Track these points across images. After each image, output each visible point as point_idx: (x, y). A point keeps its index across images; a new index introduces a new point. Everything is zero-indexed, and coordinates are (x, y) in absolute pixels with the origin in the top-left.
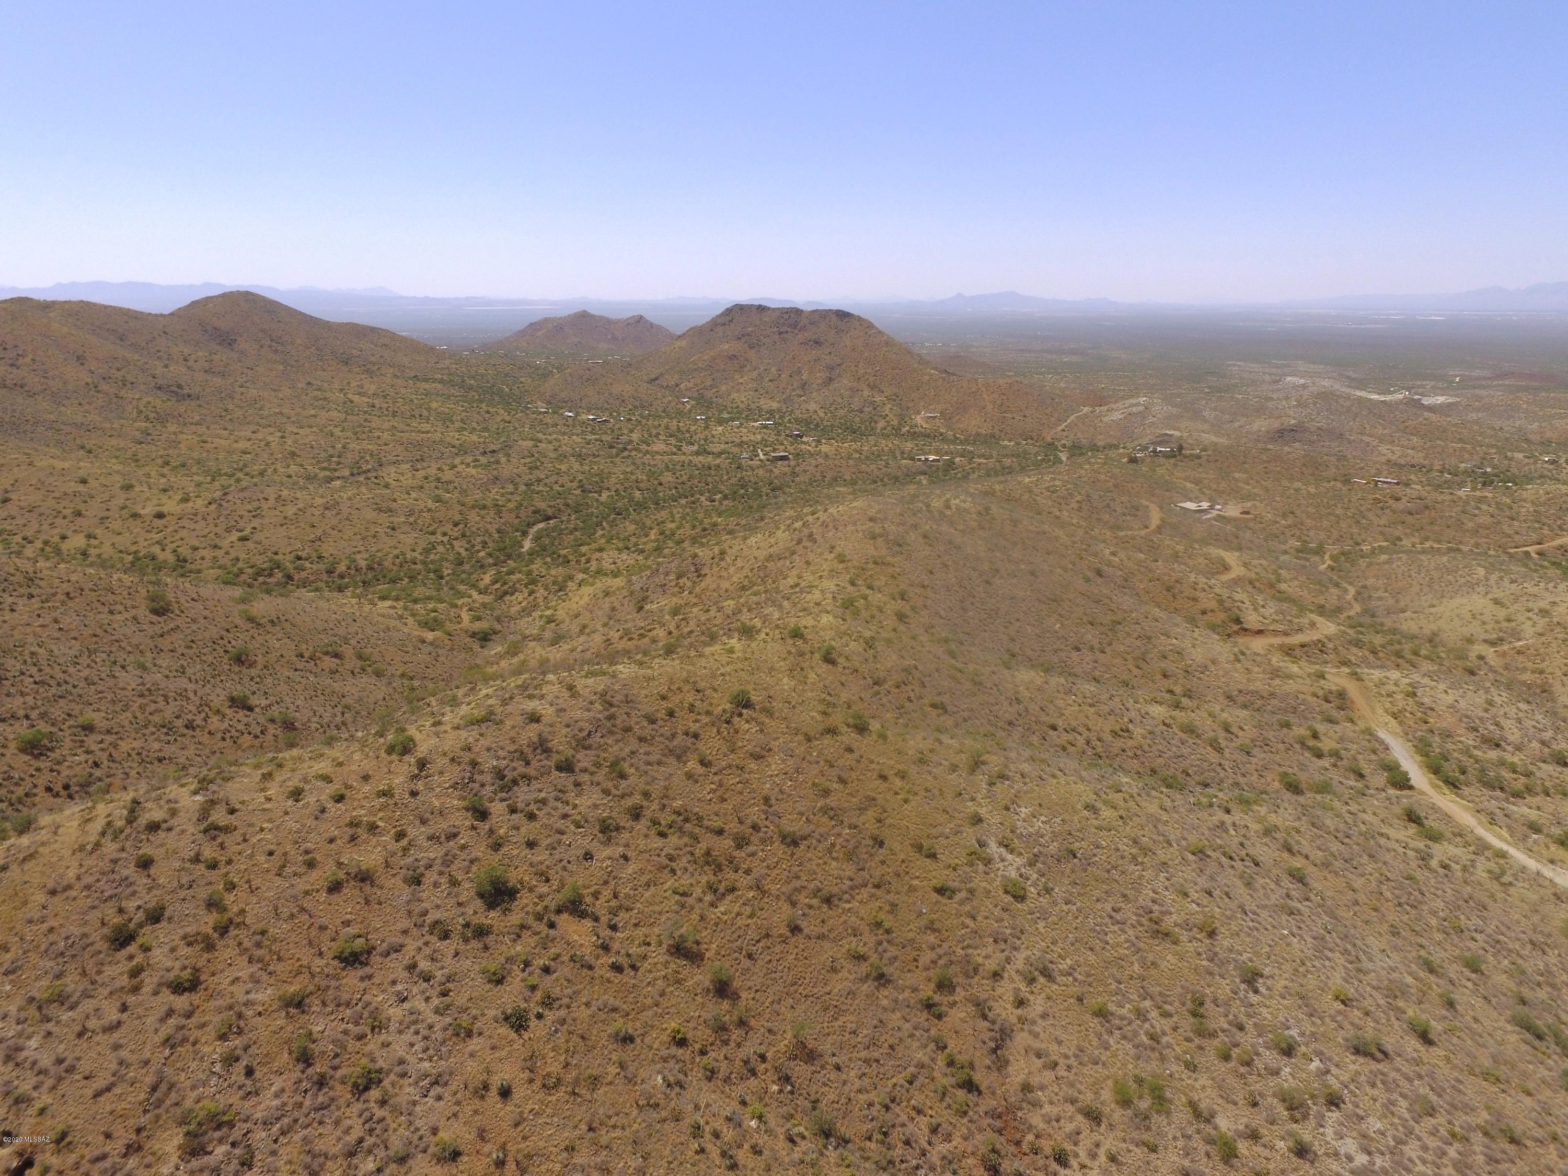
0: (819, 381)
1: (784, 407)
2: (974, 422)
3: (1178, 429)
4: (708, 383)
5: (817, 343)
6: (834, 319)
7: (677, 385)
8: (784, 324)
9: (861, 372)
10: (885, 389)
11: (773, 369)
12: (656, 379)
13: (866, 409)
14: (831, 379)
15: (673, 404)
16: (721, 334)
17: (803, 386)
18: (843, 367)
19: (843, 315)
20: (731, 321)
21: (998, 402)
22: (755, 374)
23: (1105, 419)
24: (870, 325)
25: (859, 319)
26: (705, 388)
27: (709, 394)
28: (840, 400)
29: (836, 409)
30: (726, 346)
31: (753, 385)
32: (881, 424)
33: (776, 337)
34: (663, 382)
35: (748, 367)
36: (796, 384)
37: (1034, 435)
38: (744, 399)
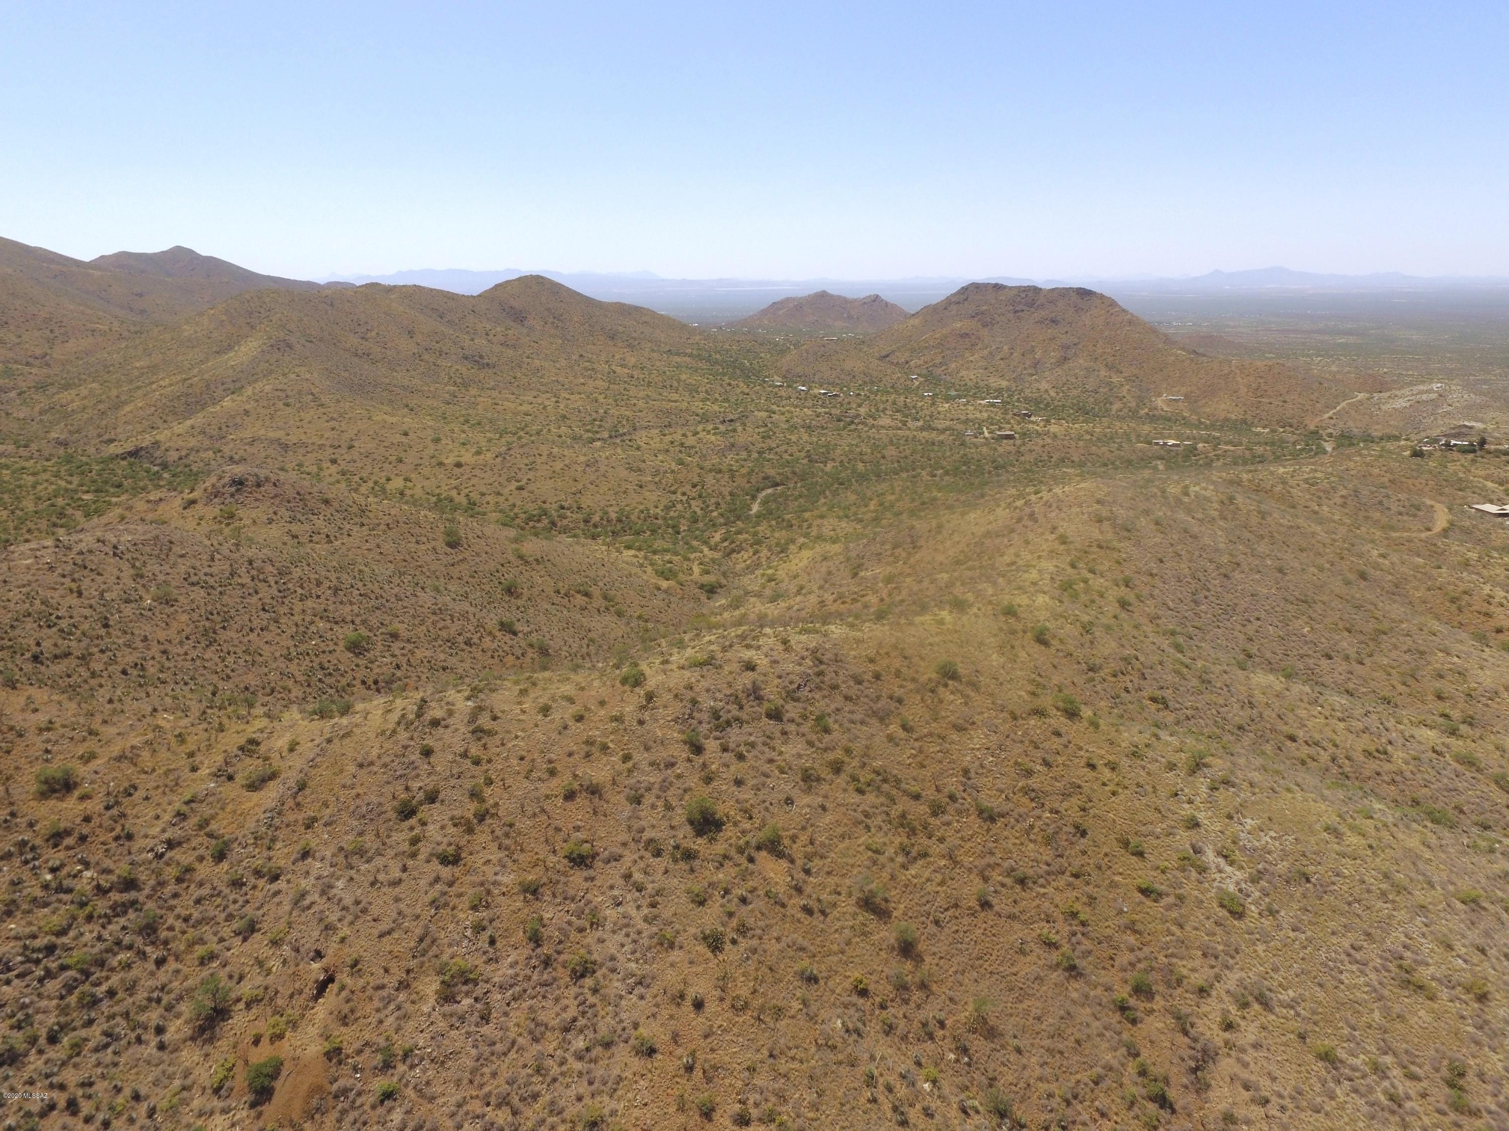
0: (1053, 360)
1: (1014, 385)
2: (1223, 406)
3: (1482, 421)
4: (938, 360)
5: (1053, 321)
6: (1075, 297)
7: (907, 363)
8: (1020, 302)
9: (1099, 351)
10: (1124, 370)
11: (1005, 348)
12: (887, 356)
13: (1101, 390)
14: (1066, 359)
15: (902, 380)
16: (954, 312)
17: (1036, 365)
18: (1080, 346)
19: (1084, 294)
20: (965, 300)
21: (1254, 386)
22: (986, 352)
23: (1385, 407)
24: (1113, 303)
25: (1102, 296)
26: (934, 366)
27: (939, 371)
28: (1074, 380)
29: (1069, 389)
30: (959, 325)
31: (983, 363)
32: (1117, 406)
33: (1011, 315)
34: (894, 359)
35: (980, 345)
36: (1028, 363)
37: (1294, 422)
38: (973, 377)
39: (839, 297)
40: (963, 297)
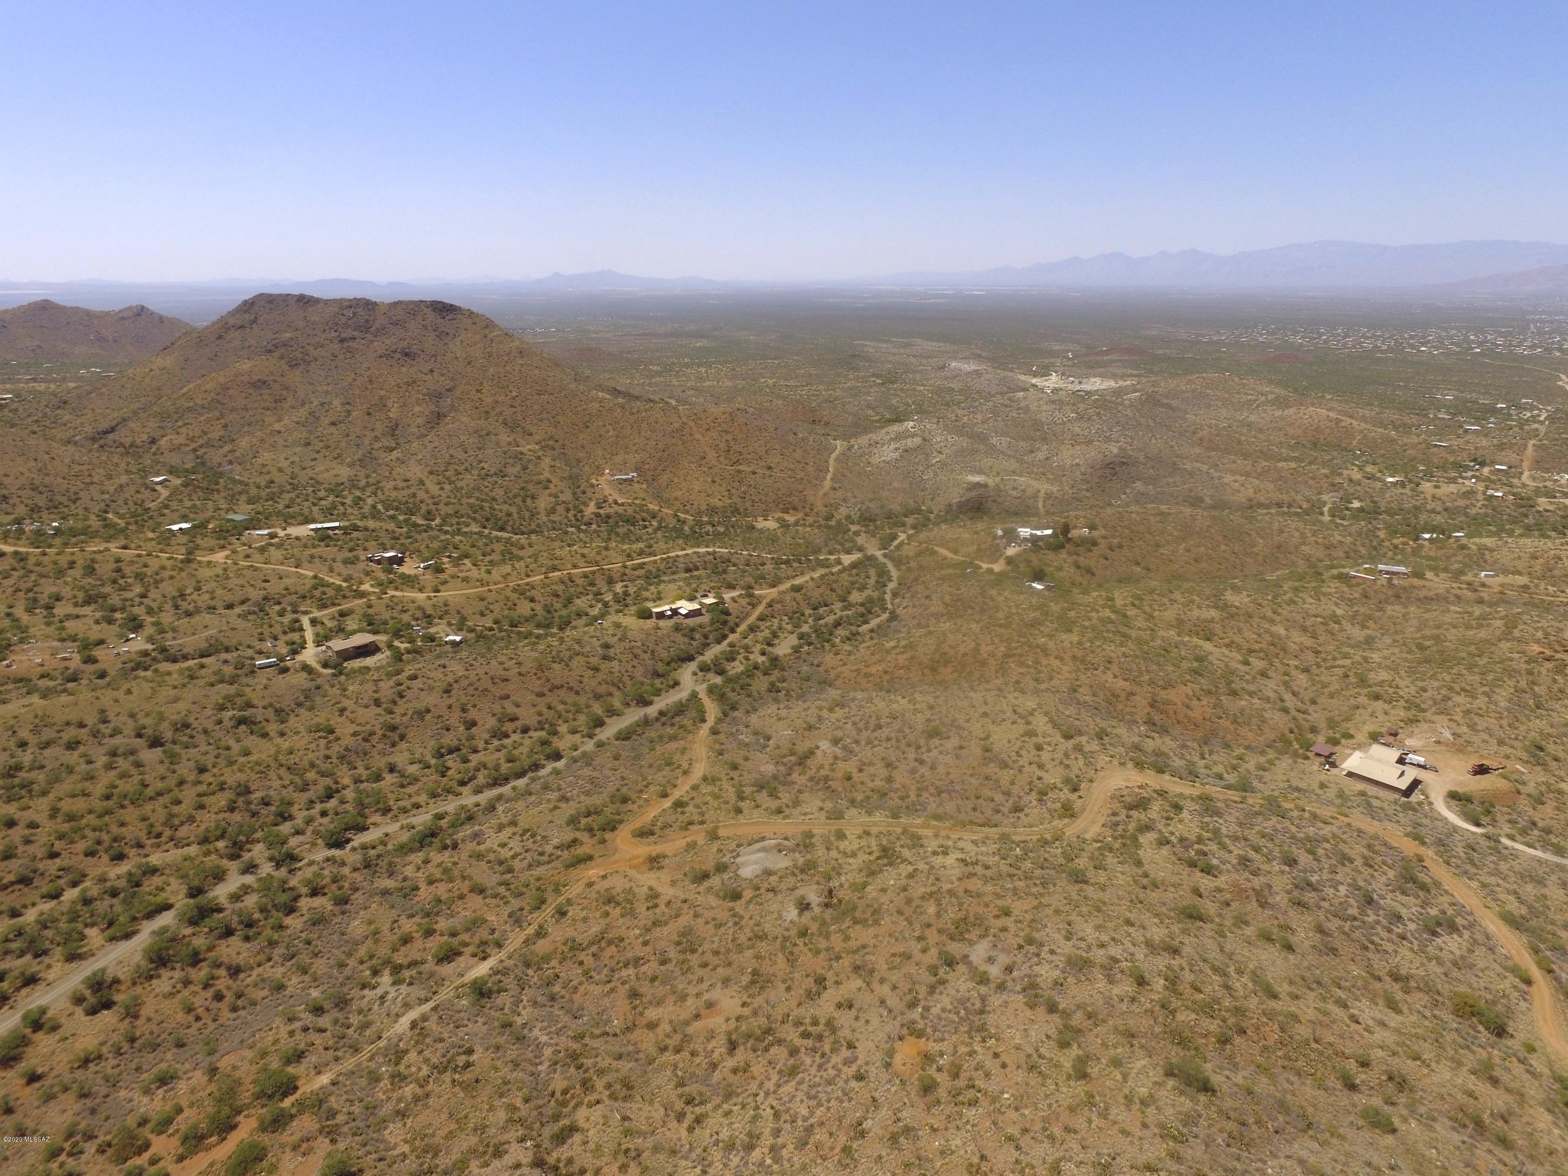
0: (420, 421)
1: (362, 474)
2: (696, 486)
4: (216, 433)
5: (407, 355)
6: (431, 315)
7: (153, 441)
8: (346, 326)
9: (489, 400)
10: (533, 429)
11: (336, 402)
12: (112, 430)
13: (510, 470)
14: (439, 416)
15: (129, 492)
16: (237, 343)
17: (393, 429)
18: (457, 393)
19: (443, 309)
20: (254, 321)
21: (723, 445)
22: (302, 413)
23: (875, 460)
24: (489, 324)
25: (471, 314)
26: (209, 444)
27: (215, 457)
28: (461, 455)
29: (458, 473)
30: (246, 366)
31: (301, 434)
32: (543, 502)
33: (336, 347)
34: (123, 436)
35: (290, 401)
36: (380, 428)
37: (795, 500)
38: (284, 464)
39: (76, 310)
40: (248, 317)
